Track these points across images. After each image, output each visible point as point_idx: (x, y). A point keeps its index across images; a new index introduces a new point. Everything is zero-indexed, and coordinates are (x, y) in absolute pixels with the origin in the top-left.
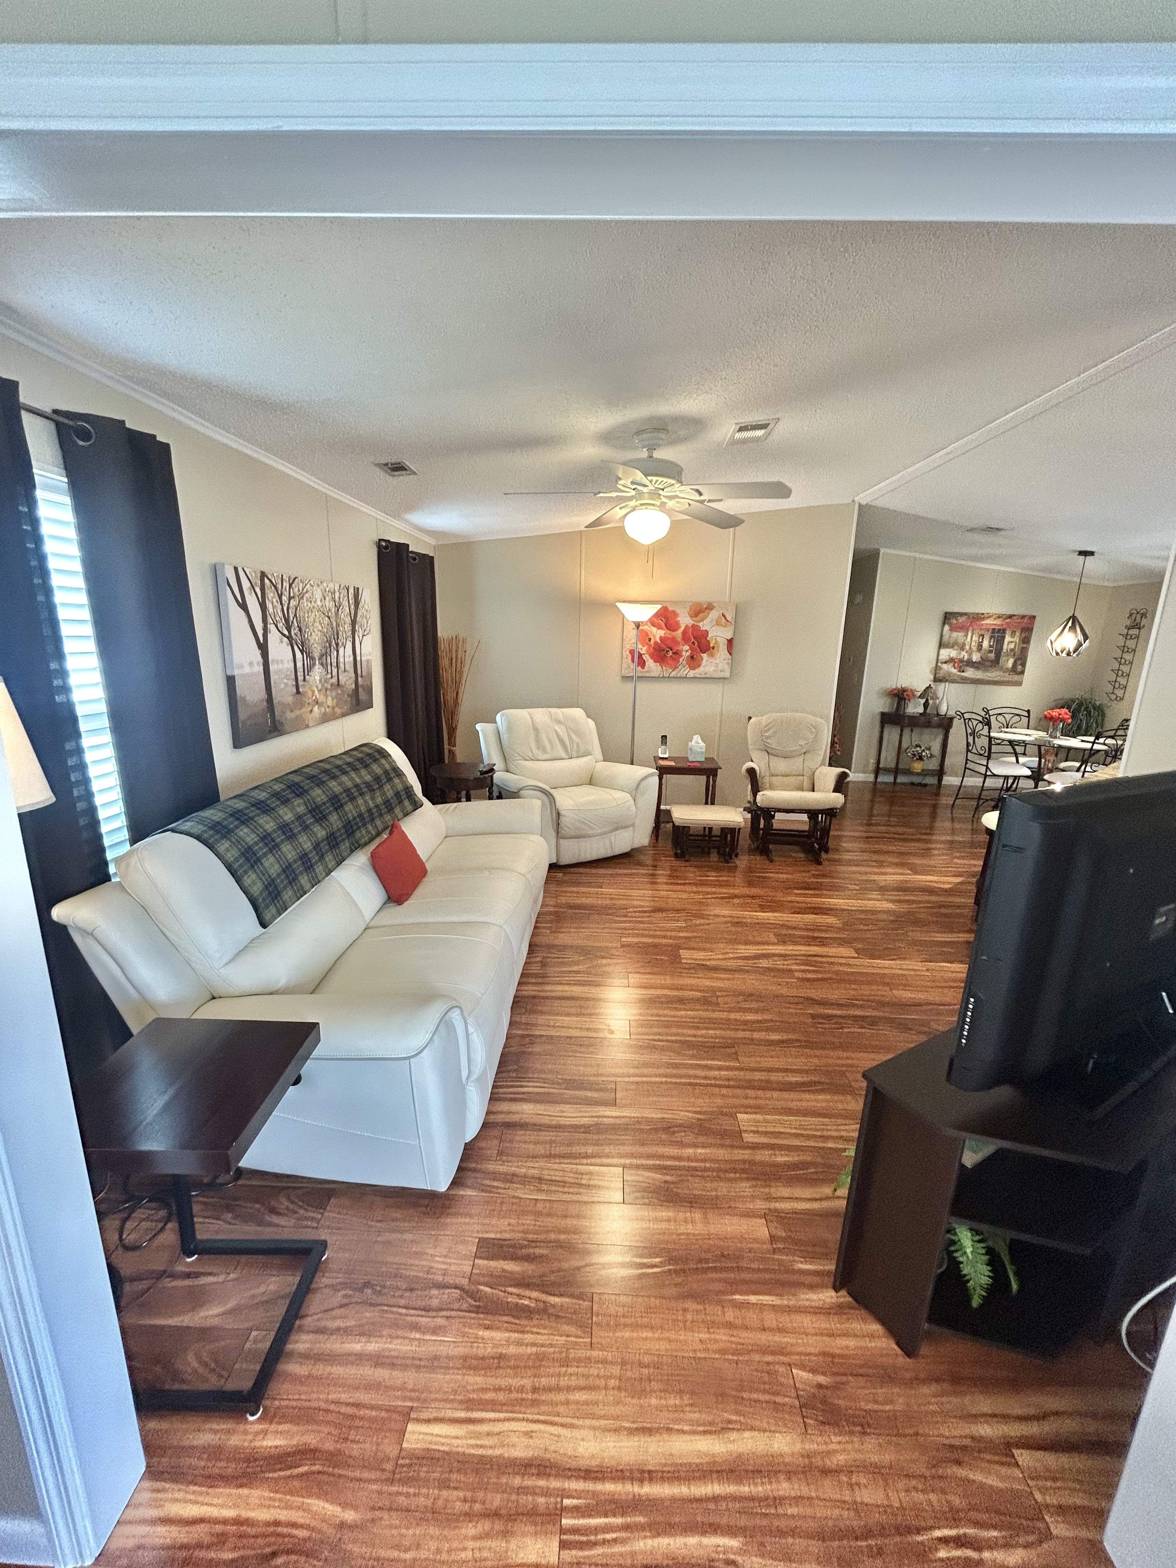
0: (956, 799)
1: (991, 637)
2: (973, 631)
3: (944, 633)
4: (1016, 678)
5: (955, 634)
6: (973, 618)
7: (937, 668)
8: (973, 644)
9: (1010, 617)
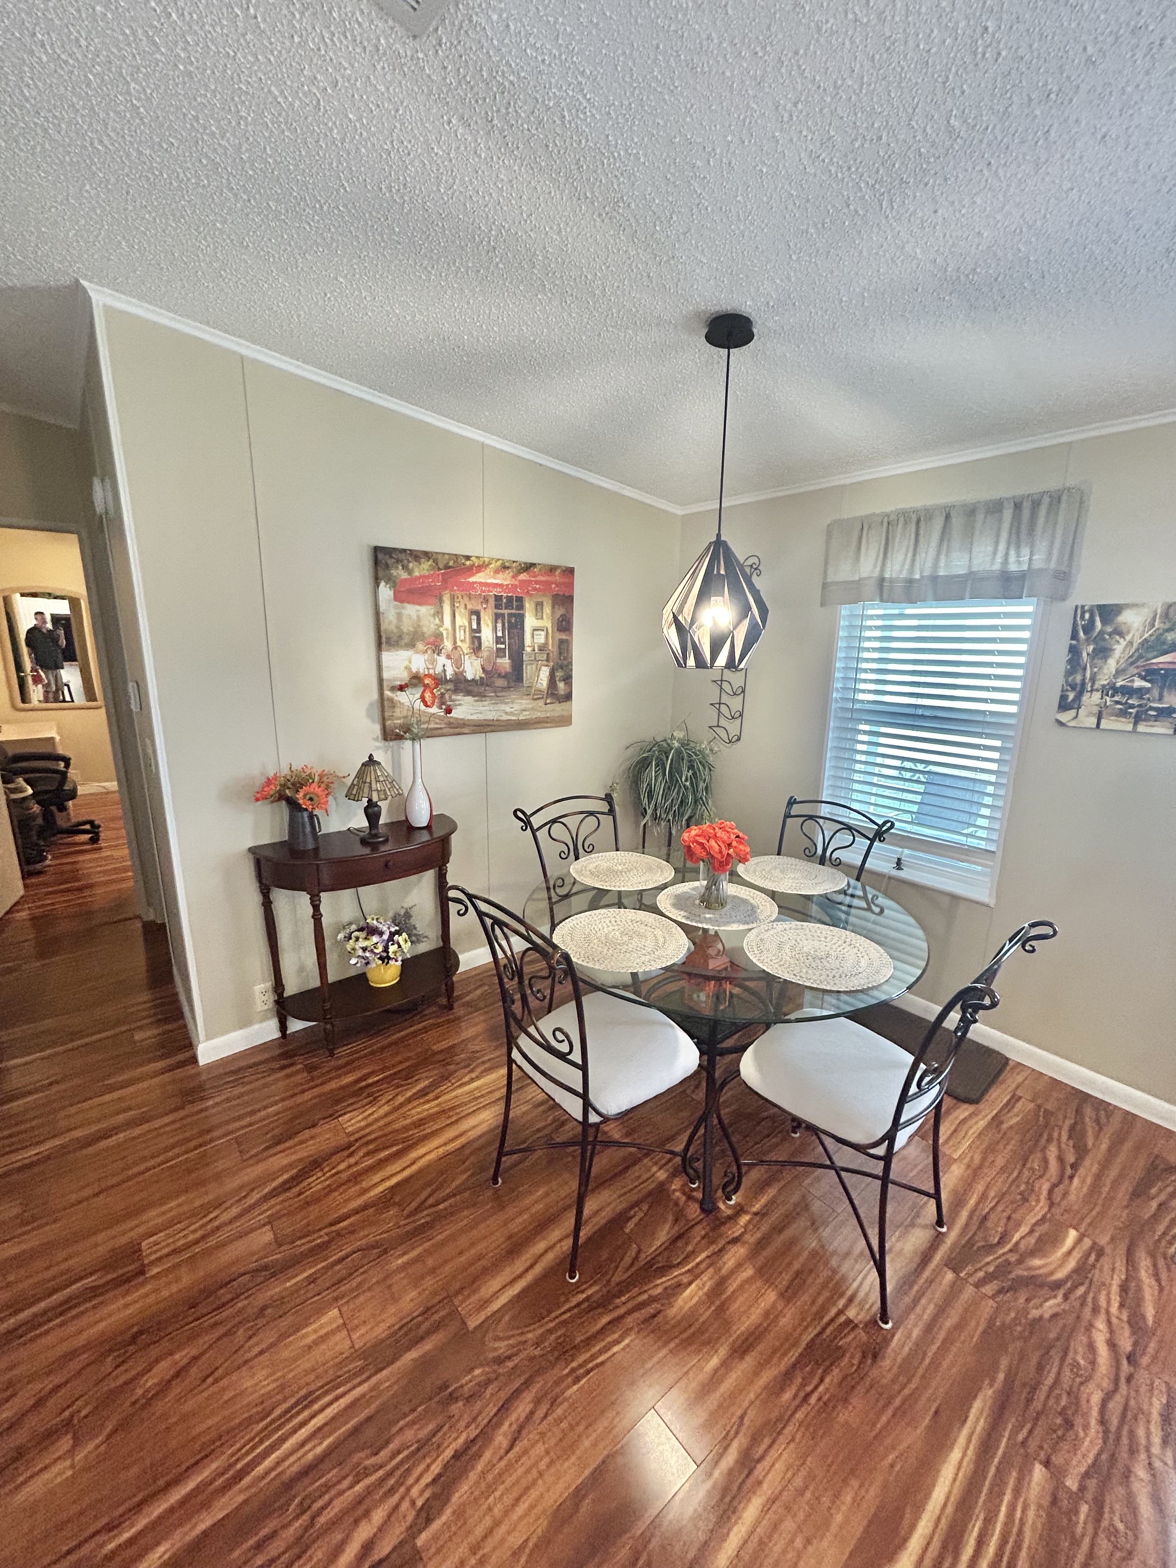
0: (501, 1154)
1: (497, 617)
2: (453, 599)
3: (383, 607)
4: (557, 709)
5: (411, 610)
6: (447, 567)
7: (384, 705)
8: (460, 635)
9: (528, 567)
